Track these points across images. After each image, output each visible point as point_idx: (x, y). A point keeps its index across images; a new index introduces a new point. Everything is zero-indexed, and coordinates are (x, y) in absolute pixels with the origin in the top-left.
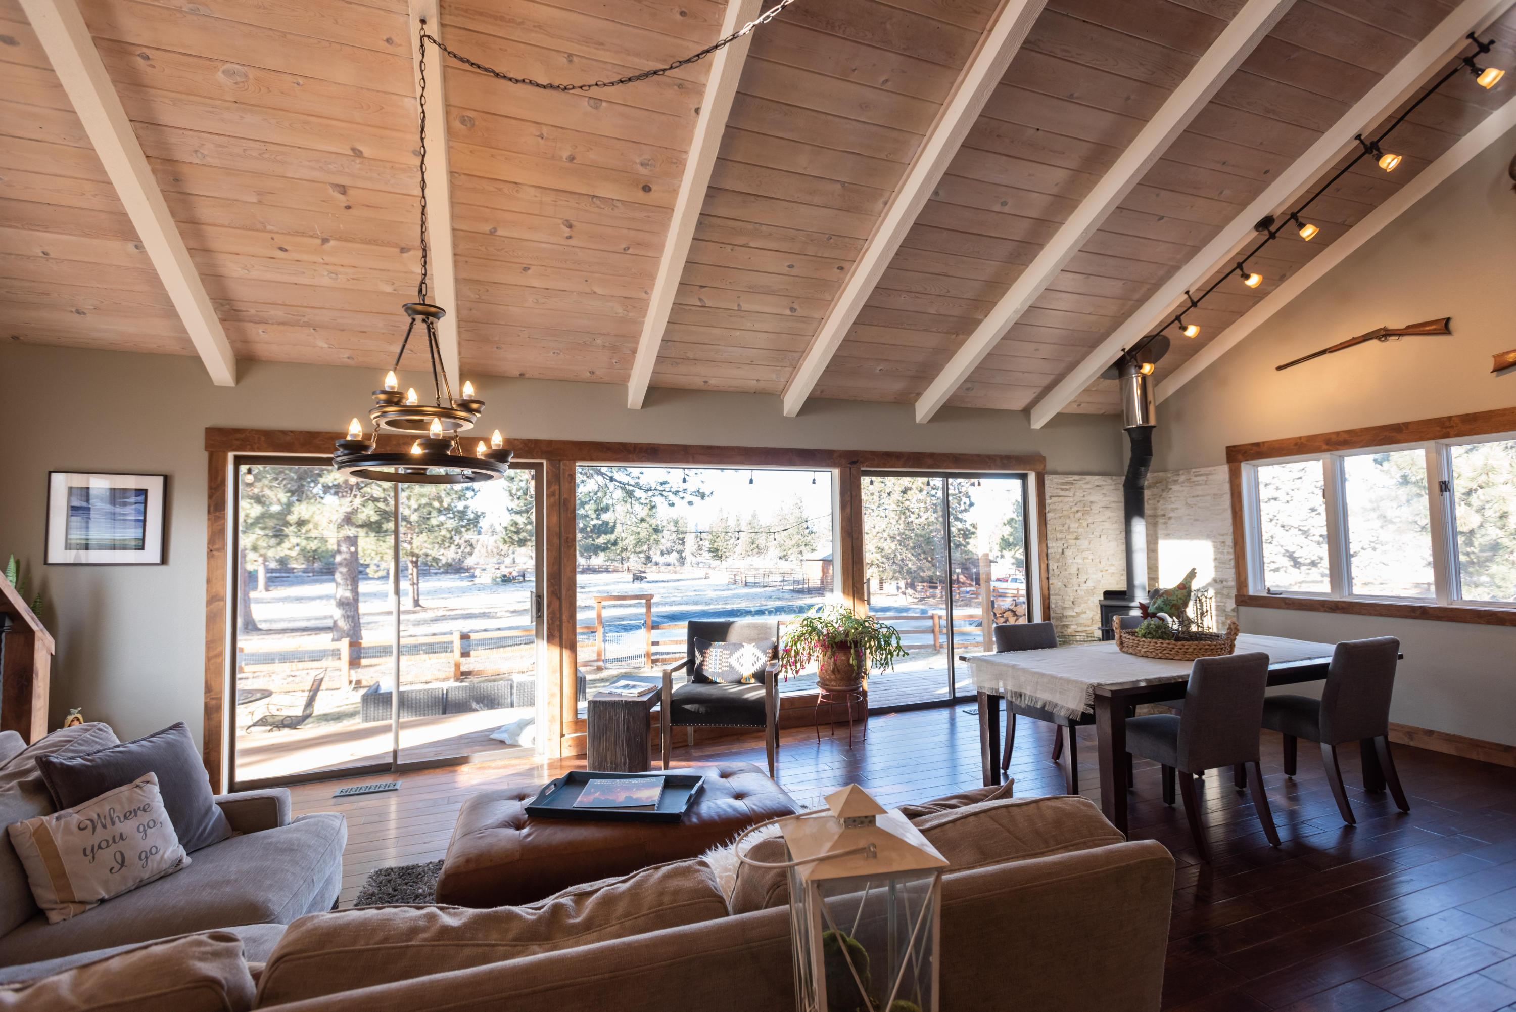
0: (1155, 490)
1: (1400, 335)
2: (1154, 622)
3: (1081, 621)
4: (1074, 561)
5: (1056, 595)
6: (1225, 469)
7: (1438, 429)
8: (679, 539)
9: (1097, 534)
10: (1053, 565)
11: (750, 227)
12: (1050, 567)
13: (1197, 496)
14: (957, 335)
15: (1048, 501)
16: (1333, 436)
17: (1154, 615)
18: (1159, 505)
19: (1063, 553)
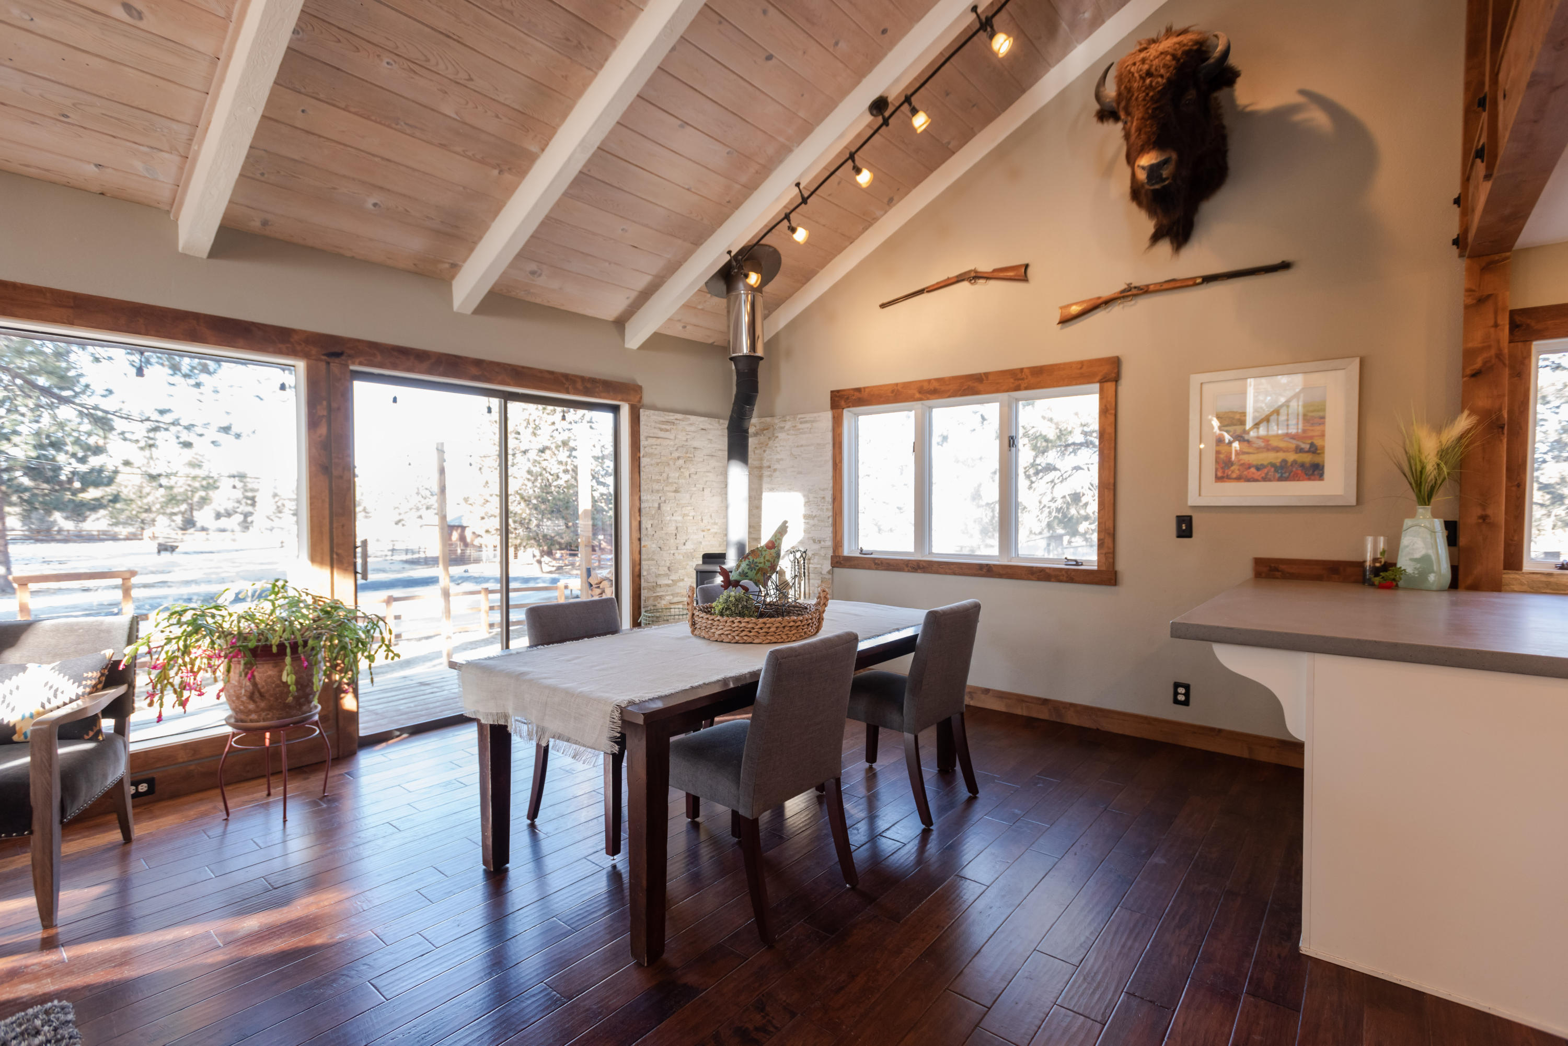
0: (762, 438)
1: (987, 278)
2: (738, 592)
3: (678, 591)
4: (673, 518)
5: (649, 560)
6: (828, 415)
7: (1012, 380)
8: (247, 498)
9: (700, 486)
10: (646, 523)
12: (643, 526)
13: (802, 446)
15: (643, 443)
16: (926, 385)
17: (736, 584)
18: (765, 455)
19: (659, 508)
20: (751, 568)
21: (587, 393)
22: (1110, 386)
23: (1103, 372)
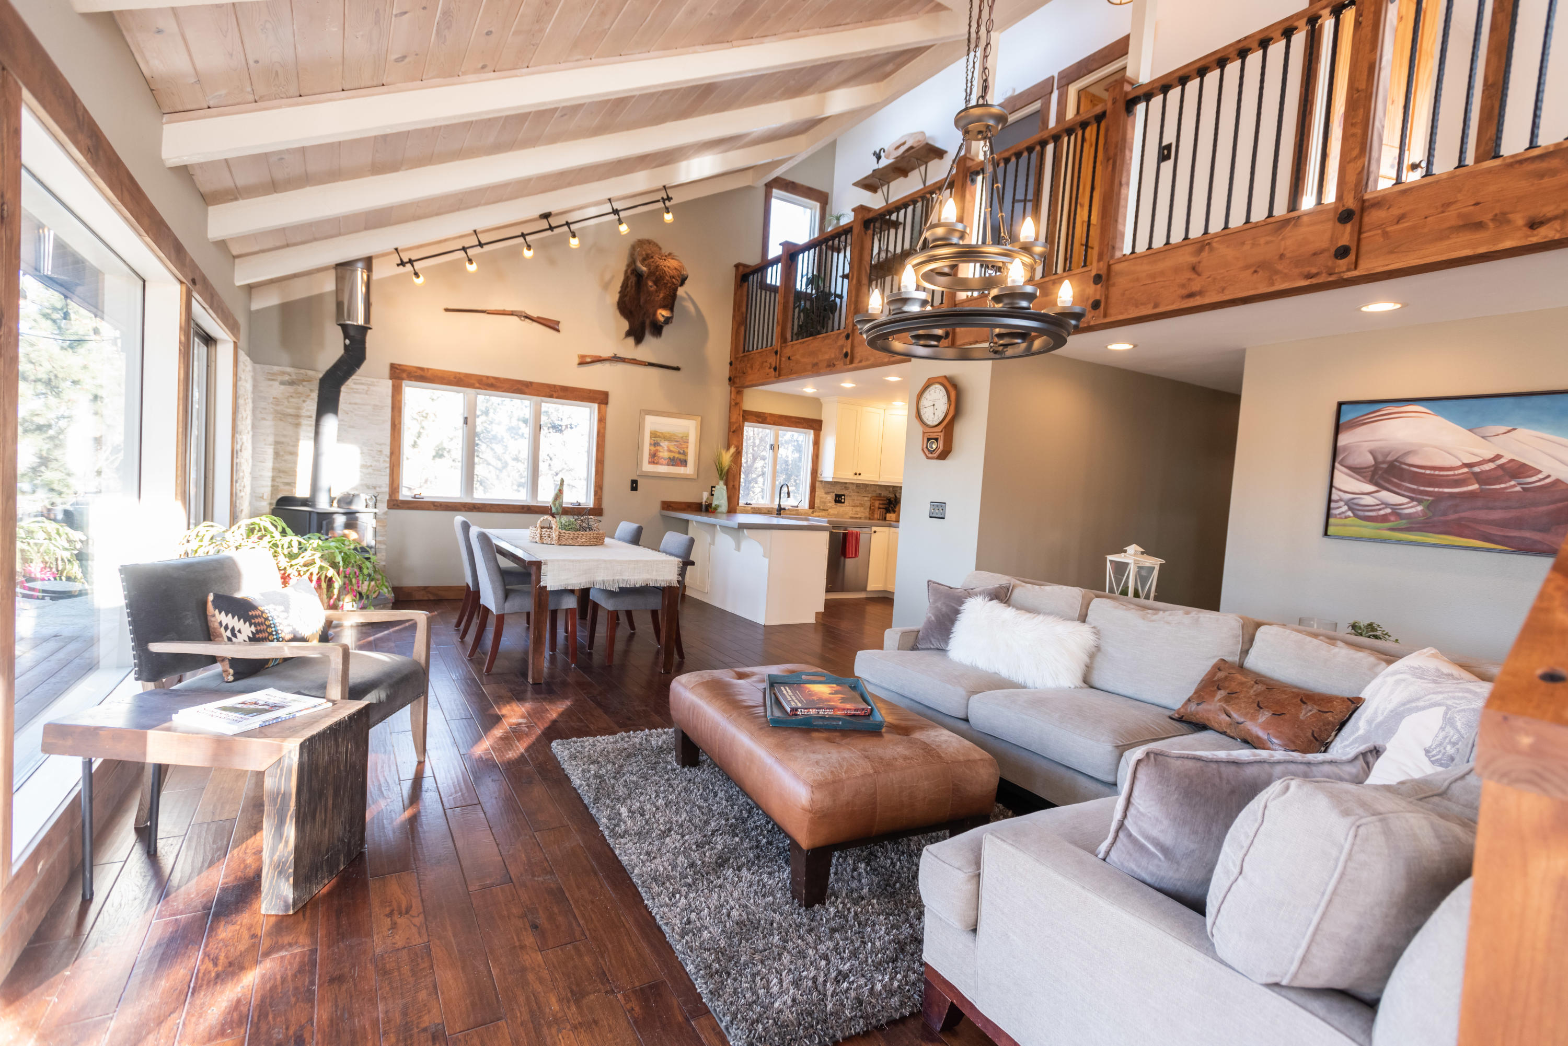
1: (532, 320)
6: (387, 383)
7: (548, 391)
13: (355, 404)
15: (239, 383)
16: (485, 379)
22: (603, 406)
23: (600, 398)
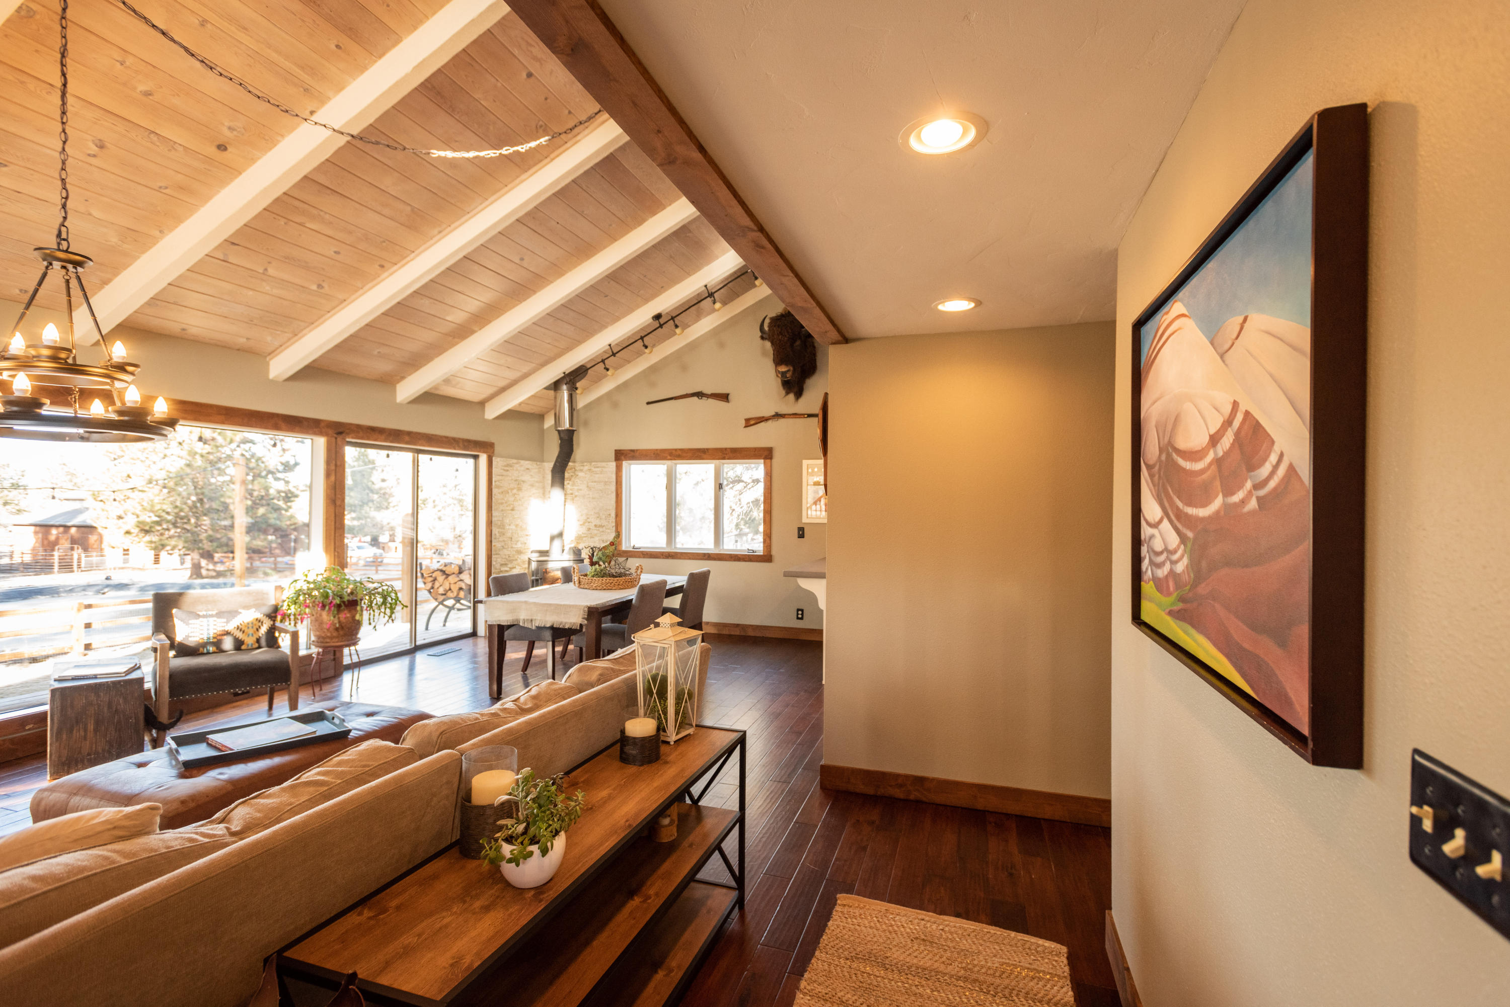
1: (707, 397)
2: (598, 567)
4: (510, 527)
6: (613, 464)
7: (720, 453)
10: (495, 531)
11: (315, 212)
13: (595, 482)
14: (454, 338)
15: (494, 479)
16: (674, 451)
17: (597, 563)
19: (503, 521)
20: (603, 556)
21: (465, 448)
22: (768, 461)
23: (766, 454)
